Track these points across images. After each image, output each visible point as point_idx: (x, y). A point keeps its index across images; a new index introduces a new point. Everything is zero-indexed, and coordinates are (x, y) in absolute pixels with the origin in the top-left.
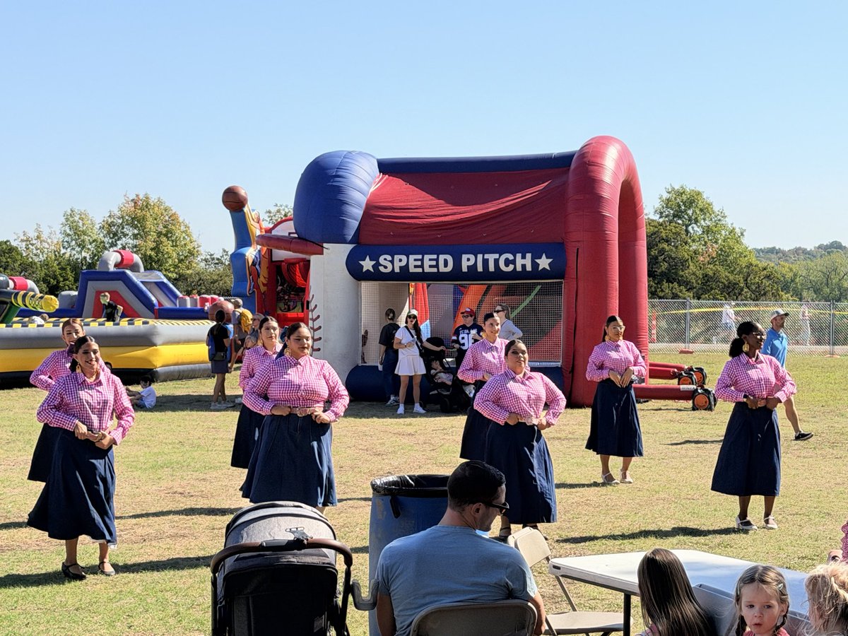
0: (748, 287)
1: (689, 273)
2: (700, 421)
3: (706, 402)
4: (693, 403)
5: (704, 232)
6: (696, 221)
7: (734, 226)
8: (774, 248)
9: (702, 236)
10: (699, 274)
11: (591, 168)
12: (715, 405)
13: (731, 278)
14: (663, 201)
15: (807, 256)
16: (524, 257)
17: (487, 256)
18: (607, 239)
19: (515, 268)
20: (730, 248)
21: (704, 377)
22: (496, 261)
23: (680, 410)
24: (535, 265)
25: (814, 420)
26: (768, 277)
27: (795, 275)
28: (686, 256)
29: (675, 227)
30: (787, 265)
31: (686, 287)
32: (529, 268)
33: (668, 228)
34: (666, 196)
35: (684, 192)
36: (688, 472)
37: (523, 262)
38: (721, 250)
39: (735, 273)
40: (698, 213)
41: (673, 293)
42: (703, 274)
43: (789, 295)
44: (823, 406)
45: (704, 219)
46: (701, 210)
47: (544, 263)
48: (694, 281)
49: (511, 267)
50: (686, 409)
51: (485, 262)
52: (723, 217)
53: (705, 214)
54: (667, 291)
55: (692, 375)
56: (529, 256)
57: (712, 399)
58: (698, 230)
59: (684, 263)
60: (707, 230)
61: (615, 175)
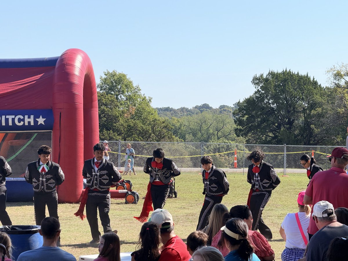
0: (154, 133)
1: (119, 124)
2: (130, 209)
3: (133, 199)
4: (126, 200)
5: (127, 99)
6: (123, 92)
7: (145, 95)
8: (169, 107)
9: (126, 101)
10: (125, 125)
11: (67, 67)
12: (138, 200)
13: (144, 127)
14: (102, 80)
15: (189, 113)
16: (29, 117)
17: (7, 117)
18: (77, 107)
19: (24, 123)
20: (143, 109)
21: (131, 186)
22: (13, 120)
23: (118, 204)
24: (36, 122)
25: (191, 208)
26: (165, 127)
27: (181, 125)
28: (118, 114)
29: (111, 97)
30: (176, 118)
31: (117, 133)
32: (32, 124)
33: (106, 97)
34: (104, 77)
35: (115, 75)
36: (126, 233)
37: (29, 120)
38: (138, 110)
39: (146, 124)
40: (124, 87)
41: (110, 137)
42: (127, 125)
43: (177, 138)
44: (196, 201)
45: (128, 91)
46: (126, 86)
47: (41, 121)
48: (122, 129)
49: (22, 123)
50: (122, 203)
51: (7, 120)
52: (138, 90)
53: (127, 88)
54: (106, 135)
55: (124, 184)
56: (32, 117)
57: (136, 197)
58: (124, 98)
59: (116, 118)
60: (129, 98)
61: (81, 71)
